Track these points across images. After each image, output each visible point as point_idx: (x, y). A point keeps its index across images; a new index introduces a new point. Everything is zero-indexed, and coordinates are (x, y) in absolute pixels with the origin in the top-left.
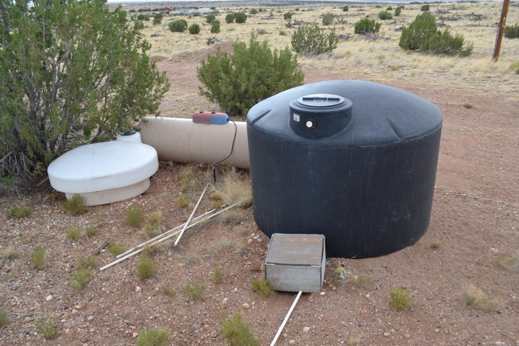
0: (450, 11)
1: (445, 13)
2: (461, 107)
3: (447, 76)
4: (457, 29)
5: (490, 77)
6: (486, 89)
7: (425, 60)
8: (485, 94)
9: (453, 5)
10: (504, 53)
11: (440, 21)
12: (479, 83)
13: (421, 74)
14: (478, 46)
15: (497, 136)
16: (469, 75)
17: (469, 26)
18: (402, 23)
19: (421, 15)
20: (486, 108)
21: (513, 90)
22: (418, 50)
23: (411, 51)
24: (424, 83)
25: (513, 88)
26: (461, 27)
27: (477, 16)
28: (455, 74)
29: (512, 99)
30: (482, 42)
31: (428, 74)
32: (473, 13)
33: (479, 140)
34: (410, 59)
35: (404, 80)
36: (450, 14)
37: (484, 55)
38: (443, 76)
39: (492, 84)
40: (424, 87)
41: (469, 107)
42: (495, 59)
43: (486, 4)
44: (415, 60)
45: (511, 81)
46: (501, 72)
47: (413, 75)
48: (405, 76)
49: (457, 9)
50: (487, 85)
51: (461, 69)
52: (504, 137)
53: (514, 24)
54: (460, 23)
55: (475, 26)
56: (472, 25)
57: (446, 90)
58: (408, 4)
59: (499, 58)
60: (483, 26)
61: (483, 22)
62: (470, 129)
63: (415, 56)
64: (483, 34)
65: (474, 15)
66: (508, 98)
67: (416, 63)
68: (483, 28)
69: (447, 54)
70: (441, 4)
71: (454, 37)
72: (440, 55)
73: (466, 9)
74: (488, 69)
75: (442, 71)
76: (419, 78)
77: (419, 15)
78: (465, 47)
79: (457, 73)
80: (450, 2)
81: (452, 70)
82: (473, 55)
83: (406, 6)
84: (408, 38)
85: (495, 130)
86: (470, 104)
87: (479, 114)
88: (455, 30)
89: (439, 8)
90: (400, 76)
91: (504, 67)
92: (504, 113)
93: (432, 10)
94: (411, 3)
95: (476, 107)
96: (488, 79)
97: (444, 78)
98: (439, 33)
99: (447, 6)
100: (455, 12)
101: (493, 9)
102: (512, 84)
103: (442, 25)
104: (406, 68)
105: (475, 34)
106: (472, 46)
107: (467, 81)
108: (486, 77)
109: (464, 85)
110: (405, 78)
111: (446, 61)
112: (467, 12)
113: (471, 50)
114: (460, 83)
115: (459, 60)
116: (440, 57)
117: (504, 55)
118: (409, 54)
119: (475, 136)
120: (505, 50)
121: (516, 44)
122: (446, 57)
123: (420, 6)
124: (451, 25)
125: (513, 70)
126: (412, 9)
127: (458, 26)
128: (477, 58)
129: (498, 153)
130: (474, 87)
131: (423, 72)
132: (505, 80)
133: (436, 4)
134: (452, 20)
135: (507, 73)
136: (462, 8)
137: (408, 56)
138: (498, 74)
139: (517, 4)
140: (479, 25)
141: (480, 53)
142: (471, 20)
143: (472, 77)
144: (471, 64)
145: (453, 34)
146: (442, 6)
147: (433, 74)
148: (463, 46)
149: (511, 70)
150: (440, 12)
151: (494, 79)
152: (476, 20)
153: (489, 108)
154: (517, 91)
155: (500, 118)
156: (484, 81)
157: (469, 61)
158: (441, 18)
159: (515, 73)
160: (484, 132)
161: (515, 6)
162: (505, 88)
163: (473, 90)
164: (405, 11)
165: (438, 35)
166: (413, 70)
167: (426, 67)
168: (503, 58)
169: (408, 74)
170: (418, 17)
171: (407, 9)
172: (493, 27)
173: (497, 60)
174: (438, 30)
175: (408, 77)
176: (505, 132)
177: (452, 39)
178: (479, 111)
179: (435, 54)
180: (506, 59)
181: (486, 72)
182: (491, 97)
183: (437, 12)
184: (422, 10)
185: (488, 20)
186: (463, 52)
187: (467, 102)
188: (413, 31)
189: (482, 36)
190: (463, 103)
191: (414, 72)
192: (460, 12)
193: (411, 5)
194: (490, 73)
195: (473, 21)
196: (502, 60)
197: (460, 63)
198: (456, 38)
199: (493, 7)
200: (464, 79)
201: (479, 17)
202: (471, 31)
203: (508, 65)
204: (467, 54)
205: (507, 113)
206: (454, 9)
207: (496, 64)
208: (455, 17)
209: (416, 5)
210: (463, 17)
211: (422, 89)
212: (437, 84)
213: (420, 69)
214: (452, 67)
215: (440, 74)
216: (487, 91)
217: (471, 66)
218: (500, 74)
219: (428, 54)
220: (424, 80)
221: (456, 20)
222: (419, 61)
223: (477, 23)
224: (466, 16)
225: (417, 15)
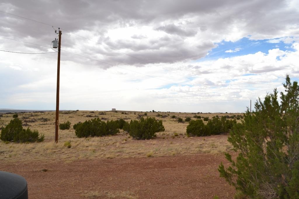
0: (30, 117)
1: (27, 118)
2: (41, 171)
3: (31, 154)
4: (35, 127)
5: (55, 152)
6: (54, 159)
7: (17, 146)
8: (54, 162)
9: (31, 114)
10: (61, 138)
11: (25, 123)
12: (50, 156)
13: (15, 155)
14: (47, 135)
15: (63, 184)
16: (44, 152)
17: (41, 124)
18: (2, 125)
19: (13, 120)
20: (55, 170)
21: (68, 157)
22: (13, 140)
23: (9, 141)
24: (18, 161)
25: (68, 156)
26: (37, 125)
27: (45, 119)
28: (36, 153)
29: (68, 162)
30: (49, 133)
31: (20, 154)
32: (43, 118)
33: (54, 189)
34: (8, 147)
35: (5, 160)
36: (30, 119)
37: (50, 140)
38: (29, 155)
39: (57, 155)
40: (18, 163)
41: (45, 171)
42: (56, 142)
43: (49, 113)
44: (11, 147)
45: (66, 152)
46: (60, 148)
47: (10, 156)
48: (5, 157)
49: (33, 116)
50: (54, 156)
51: (39, 149)
52: (67, 184)
53: (64, 122)
54: (37, 123)
55: (45, 124)
56: (43, 124)
57: (32, 163)
58: (5, 114)
59: (59, 141)
60: (48, 124)
61: (48, 122)
62: (48, 184)
63: (11, 144)
64: (49, 128)
65: (43, 119)
66: (66, 162)
67: (12, 149)
68: (49, 125)
69: (30, 142)
70: (25, 114)
71: (33, 132)
72: (26, 142)
73: (39, 116)
74: (54, 148)
75: (28, 152)
76: (14, 158)
77: (12, 120)
78: (40, 137)
79: (37, 152)
80: (29, 113)
81: (34, 150)
82: (44, 140)
83: (3, 115)
84: (6, 134)
85: (62, 181)
86: (46, 169)
87: (52, 174)
88: (33, 127)
89: (24, 116)
90: (2, 158)
91: (61, 145)
92: (65, 170)
93: (20, 117)
94: (7, 113)
95: (50, 169)
96: (54, 153)
97: (30, 156)
98: (24, 130)
99: (28, 115)
100: (32, 117)
101: (53, 115)
102: (66, 154)
103: (26, 125)
104: (6, 153)
105: (45, 129)
106: (43, 136)
107: (43, 155)
108: (53, 152)
109: (41, 158)
110: (6, 159)
111: (30, 145)
112: (39, 117)
113: (44, 138)
114: (39, 157)
115: (38, 144)
116: (27, 143)
117: (61, 139)
118: (7, 143)
119: (51, 187)
120: (61, 136)
121: (66, 132)
122: (30, 143)
123: (12, 115)
124: (31, 125)
125: (66, 146)
126: (7, 117)
127: (35, 125)
128: (47, 142)
129: (65, 194)
130: (47, 159)
131: (16, 154)
132: (63, 152)
133: (22, 114)
134: (31, 122)
135: (63, 148)
136: (36, 116)
137: (7, 144)
138: (59, 150)
139: (64, 112)
140: (47, 124)
141: (49, 139)
142: (42, 121)
143: (46, 153)
144: (44, 146)
145: (32, 130)
146: (25, 115)
147: (23, 154)
148: (39, 136)
149: (65, 146)
150: (24, 118)
151: (57, 153)
152: (45, 121)
153: (56, 169)
154: (69, 157)
155: (63, 174)
156: (52, 154)
157: (43, 144)
158: (25, 121)
159: (67, 148)
160: (56, 183)
161: (63, 113)
162: (63, 156)
163: (47, 160)
164: (3, 118)
165: (24, 132)
166: (10, 153)
167: (18, 150)
168: (60, 140)
169: (7, 156)
170: (12, 121)
171: (5, 117)
172: (53, 124)
173: (57, 142)
174: (23, 128)
175: (7, 158)
176: (67, 181)
177: (32, 133)
178: (51, 172)
179: (23, 142)
180: (62, 141)
181: (52, 149)
182: (57, 162)
183: (22, 118)
184: (13, 117)
185: (51, 121)
186: (39, 139)
187: (44, 168)
188: (8, 130)
189: (49, 130)
190: (42, 169)
191: (11, 155)
192: (35, 117)
193: (7, 115)
194: (54, 149)
195: (43, 122)
196: (60, 142)
197: (39, 146)
198: (34, 132)
199: (53, 114)
200: (41, 155)
201: (46, 120)
202: (43, 127)
203: (63, 144)
204: (41, 140)
205: (66, 170)
206: (32, 116)
207: (57, 144)
208: (33, 120)
209: (10, 114)
210: (38, 120)
211: (17, 164)
212: (26, 160)
213: (15, 152)
214: (34, 148)
215: (27, 153)
216: (54, 160)
217: (44, 147)
218: (60, 150)
219: (18, 142)
220: (18, 159)
221: (34, 122)
222: (14, 147)
223: (45, 123)
224: (39, 119)
225: (11, 120)
